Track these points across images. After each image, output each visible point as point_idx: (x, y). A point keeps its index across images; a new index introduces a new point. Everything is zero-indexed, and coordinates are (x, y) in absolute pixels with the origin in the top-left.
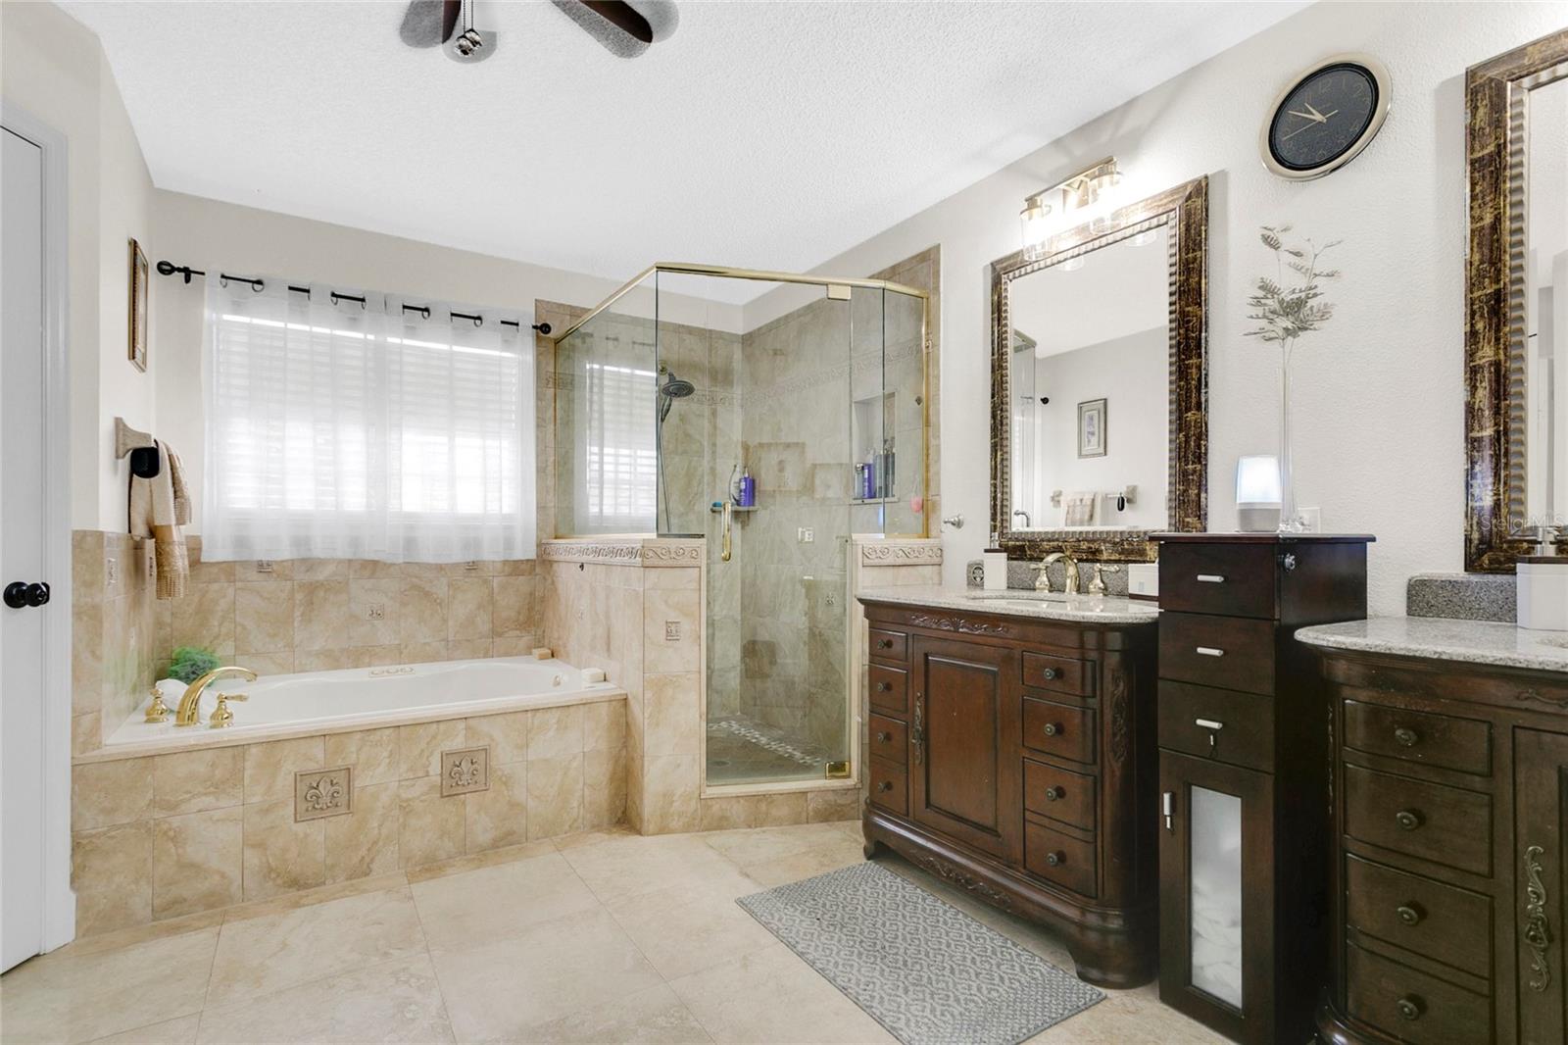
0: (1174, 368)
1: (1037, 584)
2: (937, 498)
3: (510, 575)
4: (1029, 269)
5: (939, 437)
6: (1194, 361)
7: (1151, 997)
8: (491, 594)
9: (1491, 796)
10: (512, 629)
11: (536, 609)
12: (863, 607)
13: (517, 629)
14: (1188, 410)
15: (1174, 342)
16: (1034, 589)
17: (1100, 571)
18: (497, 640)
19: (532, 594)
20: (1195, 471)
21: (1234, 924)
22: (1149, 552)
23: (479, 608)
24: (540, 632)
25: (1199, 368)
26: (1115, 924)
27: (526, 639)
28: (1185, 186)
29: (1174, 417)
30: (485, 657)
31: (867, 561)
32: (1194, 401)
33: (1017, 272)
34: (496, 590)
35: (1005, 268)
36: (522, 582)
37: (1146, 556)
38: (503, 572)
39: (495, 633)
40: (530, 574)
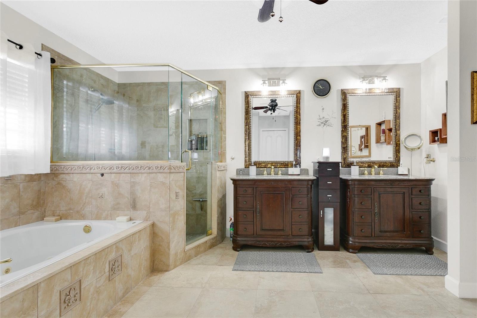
0: (295, 127)
1: (264, 173)
2: (225, 151)
3: (29, 182)
4: (258, 96)
5: (226, 134)
6: (299, 126)
7: (317, 251)
8: (19, 193)
9: (371, 198)
10: (30, 210)
11: (42, 198)
12: (232, 181)
13: (31, 210)
14: (298, 136)
15: (295, 122)
16: (263, 175)
17: (281, 170)
18: (22, 216)
19: (39, 191)
20: (299, 149)
21: (332, 231)
22: (289, 165)
23: (12, 201)
24: (43, 209)
25: (300, 128)
26: (310, 239)
27: (37, 214)
28: (297, 91)
29: (295, 137)
30: (15, 227)
31: (219, 169)
32: (299, 134)
33: (254, 96)
34: (21, 190)
35: (251, 94)
36: (35, 185)
37: (288, 166)
38: (25, 180)
39: (21, 213)
40: (39, 181)
